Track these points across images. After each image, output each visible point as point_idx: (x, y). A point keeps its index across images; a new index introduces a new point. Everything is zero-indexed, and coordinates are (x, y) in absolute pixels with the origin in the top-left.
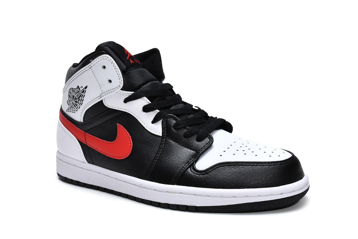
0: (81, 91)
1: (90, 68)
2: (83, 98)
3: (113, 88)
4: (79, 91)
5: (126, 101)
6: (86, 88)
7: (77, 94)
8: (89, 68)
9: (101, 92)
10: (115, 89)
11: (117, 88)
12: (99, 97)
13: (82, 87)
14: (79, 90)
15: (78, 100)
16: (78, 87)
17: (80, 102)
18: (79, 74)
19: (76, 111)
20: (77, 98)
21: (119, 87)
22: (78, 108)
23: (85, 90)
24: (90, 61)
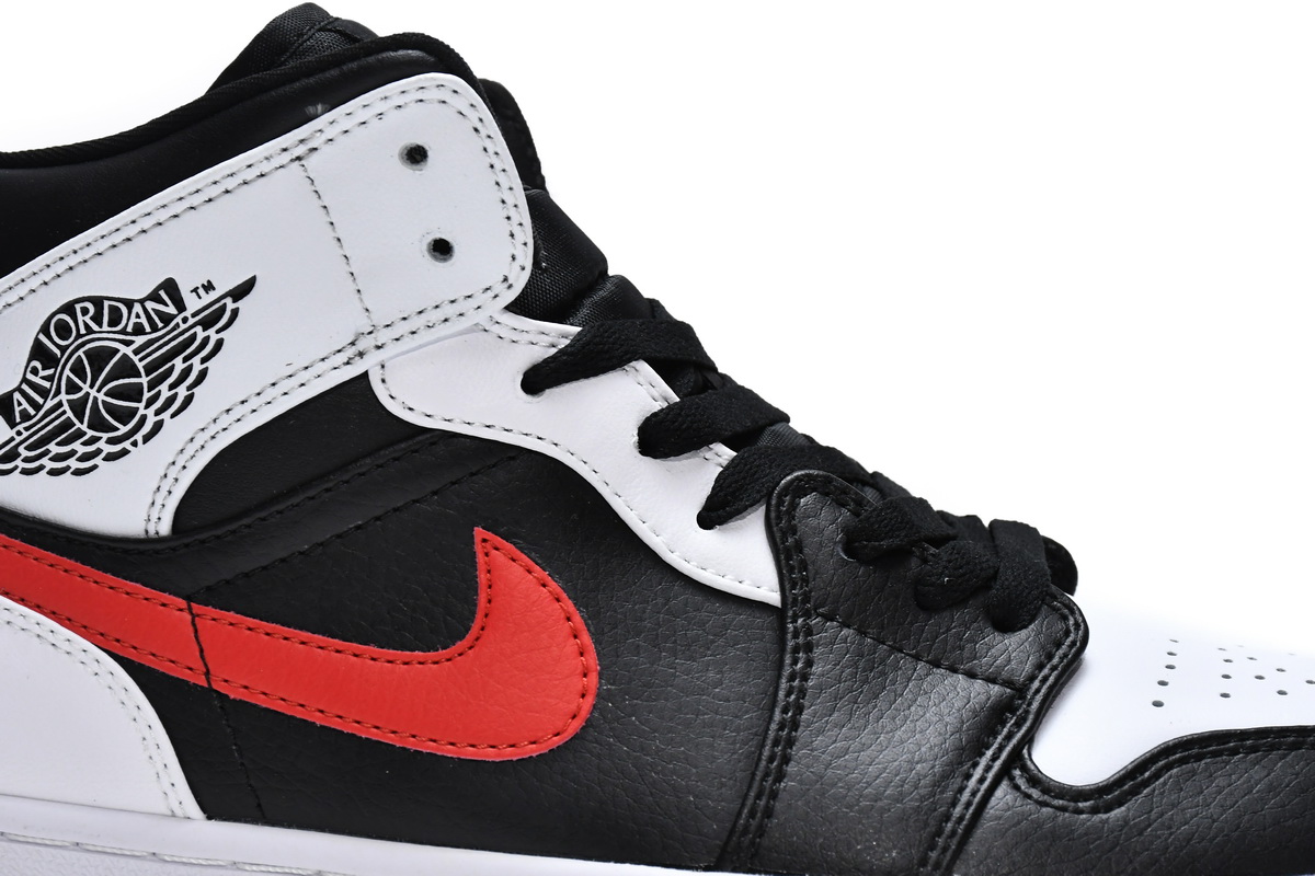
0: (187, 313)
1: (299, 158)
2: (204, 361)
3: (459, 294)
4: (167, 319)
5: (537, 380)
6: (243, 290)
7: (140, 340)
8: (286, 157)
9: (366, 321)
10: (473, 303)
11: (490, 294)
12: (343, 357)
13: (209, 287)
14: (172, 310)
15: (144, 380)
16: (170, 286)
17: (165, 393)
18: (196, 200)
19: (111, 457)
20: (140, 366)
21: (500, 288)
22: (139, 437)
23: (231, 306)
24: (311, 110)
